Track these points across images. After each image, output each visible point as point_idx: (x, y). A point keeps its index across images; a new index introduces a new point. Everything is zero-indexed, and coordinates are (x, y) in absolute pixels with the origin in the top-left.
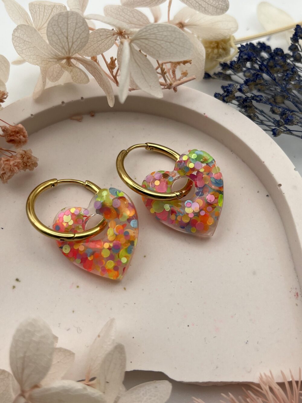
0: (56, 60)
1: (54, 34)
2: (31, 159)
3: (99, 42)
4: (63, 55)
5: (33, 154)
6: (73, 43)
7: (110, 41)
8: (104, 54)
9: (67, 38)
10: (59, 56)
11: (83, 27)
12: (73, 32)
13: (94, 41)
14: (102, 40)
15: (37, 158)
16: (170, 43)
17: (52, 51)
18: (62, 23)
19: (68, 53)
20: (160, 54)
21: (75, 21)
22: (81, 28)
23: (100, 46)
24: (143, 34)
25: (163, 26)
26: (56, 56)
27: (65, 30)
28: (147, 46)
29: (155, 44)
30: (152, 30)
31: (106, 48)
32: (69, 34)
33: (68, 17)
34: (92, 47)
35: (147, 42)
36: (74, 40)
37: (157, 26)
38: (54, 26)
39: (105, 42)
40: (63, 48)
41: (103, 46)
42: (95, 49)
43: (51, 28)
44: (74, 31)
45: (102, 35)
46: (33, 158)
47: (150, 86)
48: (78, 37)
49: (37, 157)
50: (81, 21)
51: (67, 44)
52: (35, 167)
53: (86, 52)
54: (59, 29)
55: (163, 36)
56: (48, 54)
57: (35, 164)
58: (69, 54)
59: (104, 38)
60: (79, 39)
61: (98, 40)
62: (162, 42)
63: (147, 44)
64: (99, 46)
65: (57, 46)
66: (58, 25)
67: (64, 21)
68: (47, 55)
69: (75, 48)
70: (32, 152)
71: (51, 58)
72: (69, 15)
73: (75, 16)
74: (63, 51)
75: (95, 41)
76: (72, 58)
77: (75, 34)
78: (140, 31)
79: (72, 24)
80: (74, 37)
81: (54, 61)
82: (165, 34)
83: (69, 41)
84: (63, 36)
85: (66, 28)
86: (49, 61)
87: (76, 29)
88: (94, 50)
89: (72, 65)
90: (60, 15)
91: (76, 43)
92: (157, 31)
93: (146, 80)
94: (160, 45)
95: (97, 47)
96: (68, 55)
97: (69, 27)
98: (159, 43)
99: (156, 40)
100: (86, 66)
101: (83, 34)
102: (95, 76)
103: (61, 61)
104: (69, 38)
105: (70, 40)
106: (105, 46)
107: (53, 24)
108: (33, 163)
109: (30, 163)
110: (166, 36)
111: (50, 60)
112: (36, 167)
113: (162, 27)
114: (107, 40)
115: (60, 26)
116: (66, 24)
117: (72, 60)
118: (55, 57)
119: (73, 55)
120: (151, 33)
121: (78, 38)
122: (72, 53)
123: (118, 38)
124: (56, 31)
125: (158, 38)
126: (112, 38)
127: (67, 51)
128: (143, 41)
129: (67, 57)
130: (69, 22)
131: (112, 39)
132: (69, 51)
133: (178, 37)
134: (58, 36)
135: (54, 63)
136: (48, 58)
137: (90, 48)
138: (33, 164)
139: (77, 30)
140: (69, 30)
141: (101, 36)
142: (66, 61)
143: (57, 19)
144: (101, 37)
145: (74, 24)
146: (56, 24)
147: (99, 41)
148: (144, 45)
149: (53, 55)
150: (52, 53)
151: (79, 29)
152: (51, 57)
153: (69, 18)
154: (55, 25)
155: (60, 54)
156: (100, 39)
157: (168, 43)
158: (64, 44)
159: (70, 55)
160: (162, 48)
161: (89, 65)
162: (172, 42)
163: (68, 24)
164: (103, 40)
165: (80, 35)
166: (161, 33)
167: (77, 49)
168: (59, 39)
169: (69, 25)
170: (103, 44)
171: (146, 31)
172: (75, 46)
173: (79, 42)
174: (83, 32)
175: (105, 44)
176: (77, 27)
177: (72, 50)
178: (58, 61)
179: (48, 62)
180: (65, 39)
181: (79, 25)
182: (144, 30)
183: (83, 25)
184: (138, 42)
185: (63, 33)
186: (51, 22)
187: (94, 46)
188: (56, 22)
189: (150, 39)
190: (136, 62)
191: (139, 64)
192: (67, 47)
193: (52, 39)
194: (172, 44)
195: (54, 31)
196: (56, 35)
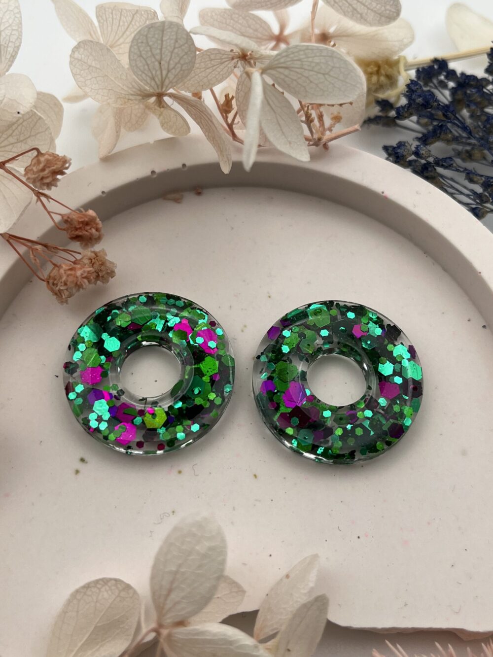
0: (140, 98)
1: (141, 56)
3: (207, 70)
4: (152, 91)
6: (169, 71)
7: (226, 68)
8: (214, 88)
9: (160, 64)
10: (146, 92)
11: (186, 45)
12: (169, 54)
13: (200, 69)
14: (214, 66)
16: (324, 74)
17: (134, 84)
18: (153, 39)
19: (160, 87)
20: (306, 91)
21: (174, 37)
22: (183, 47)
23: (209, 76)
24: (282, 60)
25: (314, 48)
26: (140, 90)
27: (158, 51)
28: (286, 79)
29: (300, 76)
30: (296, 54)
31: (219, 79)
32: (163, 56)
33: (163, 31)
34: (197, 77)
35: (286, 72)
36: (171, 66)
37: (304, 48)
38: (140, 44)
39: (219, 70)
40: (153, 79)
41: (214, 76)
42: (201, 81)
43: (136, 47)
44: (172, 52)
45: (214, 59)
47: (290, 143)
48: (176, 61)
50: (185, 36)
51: (159, 73)
53: (186, 85)
54: (148, 48)
55: (313, 65)
56: (128, 87)
58: (162, 88)
59: (217, 63)
60: (179, 65)
61: (207, 67)
62: (311, 73)
63: (286, 76)
64: (207, 77)
65: (144, 75)
66: (147, 43)
67: (156, 36)
68: (125, 88)
69: (171, 79)
70: (106, 255)
71: (132, 95)
72: (166, 27)
73: (175, 30)
74: (153, 83)
75: (203, 68)
76: (166, 95)
77: (173, 57)
78: (277, 55)
79: (168, 41)
80: (171, 62)
81: (136, 100)
82: (317, 60)
83: (163, 67)
84: (153, 60)
85: (159, 47)
86: (128, 99)
87: (175, 48)
88: (199, 82)
89: (166, 106)
90: (151, 27)
91: (173, 71)
92: (304, 56)
93: (283, 132)
94: (307, 78)
95: (205, 78)
96: (159, 91)
97: (164, 46)
98: (306, 74)
99: (303, 70)
100: (187, 108)
101: (185, 57)
102: (200, 123)
103: (149, 99)
104: (163, 62)
105: (165, 65)
106: (217, 77)
107: (140, 41)
110: (318, 64)
111: (131, 97)
113: (312, 50)
114: (222, 67)
115: (151, 43)
116: (159, 42)
117: (166, 99)
118: (139, 93)
119: (168, 90)
120: (295, 58)
121: (176, 64)
122: (167, 87)
123: (239, 64)
124: (143, 52)
125: (306, 67)
126: (229, 63)
127: (159, 83)
128: (281, 70)
129: (157, 94)
130: (164, 39)
131: (229, 66)
132: (162, 83)
133: (337, 65)
134: (145, 60)
135: (137, 102)
136: (128, 95)
137: (194, 79)
139: (176, 50)
140: (163, 50)
141: (212, 60)
142: (156, 99)
143: (145, 33)
144: (213, 62)
145: (173, 42)
146: (145, 41)
148: (282, 77)
149: (134, 90)
150: (133, 87)
151: (180, 49)
152: (132, 93)
153: (165, 32)
154: (142, 43)
155: (147, 88)
156: (210, 65)
157: (320, 76)
158: (154, 73)
159: (164, 89)
160: (311, 82)
161: (192, 106)
162: (327, 74)
163: (162, 41)
164: (214, 68)
165: (181, 58)
166: (310, 59)
167: (175, 79)
168: (148, 65)
169: (164, 43)
170: (213, 73)
171: (287, 56)
172: (171, 76)
173: (178, 70)
174: (186, 54)
175: (217, 73)
176: (177, 45)
177: (167, 82)
178: (143, 99)
179: (126, 101)
180: (157, 64)
181: (181, 42)
182: (285, 54)
183: (187, 43)
184: (273, 72)
185: (153, 56)
186: (137, 38)
187: (199, 77)
188: (145, 38)
189: (293, 67)
190: (269, 104)
191: (273, 106)
192: (160, 77)
193: (136, 65)
194: (327, 76)
195: (140, 52)
196: (143, 58)
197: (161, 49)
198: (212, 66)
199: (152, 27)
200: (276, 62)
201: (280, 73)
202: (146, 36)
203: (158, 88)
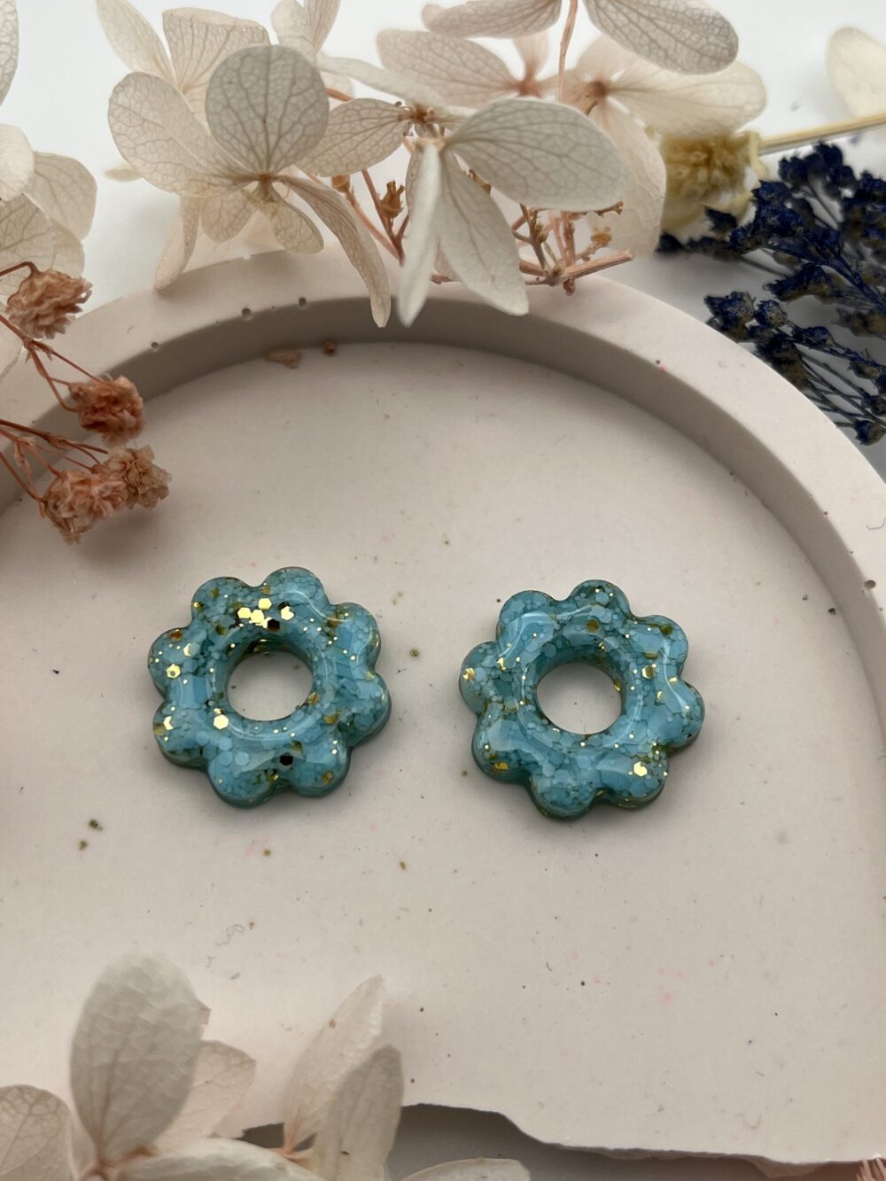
0: (230, 182)
1: (228, 106)
2: (150, 477)
3: (355, 138)
4: (250, 170)
5: (153, 463)
6: (280, 136)
7: (390, 135)
8: (370, 170)
9: (265, 122)
10: (239, 172)
11: (312, 91)
12: (281, 106)
13: (342, 134)
14: (367, 130)
15: (165, 473)
16: (559, 156)
17: (218, 157)
18: (252, 78)
19: (264, 164)
20: (527, 186)
21: (290, 75)
22: (306, 94)
23: (358, 149)
24: (484, 127)
26: (229, 168)
27: (261, 99)
28: (491, 161)
29: (515, 157)
30: (510, 117)
31: (378, 154)
32: (270, 109)
33: (268, 63)
34: (336, 149)
35: (492, 149)
36: (285, 128)
37: (525, 105)
38: (226, 86)
39: (375, 137)
40: (252, 148)
41: (368, 147)
42: (344, 156)
43: (219, 90)
44: (286, 103)
45: (368, 118)
46: (155, 474)
47: (493, 279)
48: (296, 119)
49: (168, 471)
50: (308, 75)
51: (262, 138)
52: (159, 499)
53: (316, 161)
54: (242, 94)
55: (541, 137)
56: (208, 161)
57: (161, 491)
58: (268, 165)
59: (373, 125)
60: (299, 127)
61: (355, 131)
62: (537, 153)
63: (492, 157)
64: (355, 149)
65: (234, 141)
66: (241, 84)
67: (257, 72)
68: (205, 165)
69: (285, 150)
70: (152, 456)
71: (215, 176)
72: (273, 57)
73: (290, 62)
74: (252, 157)
75: (346, 133)
76: (276, 179)
77: (288, 111)
78: (475, 117)
79: (279, 81)
80: (285, 120)
81: (222, 185)
82: (547, 129)
83: (270, 129)
84: (252, 115)
85: (262, 92)
86: (209, 184)
87: (291, 95)
88: (340, 158)
89: (276, 198)
90: (246, 55)
91: (289, 137)
92: (523, 122)
93: (481, 260)
94: (529, 160)
95: (351, 150)
96: (264, 171)
97: (271, 91)
98: (528, 154)
99: (522, 147)
100: (317, 203)
101: (310, 111)
102: (339, 234)
103: (245, 186)
104: (269, 120)
105: (273, 125)
106: (375, 149)
107: (225, 79)
108: (156, 487)
109: (147, 488)
110: (549, 136)
111: (214, 180)
112: (162, 498)
113: (538, 110)
114: (381, 133)
115: (247, 85)
116: (262, 83)
117: (277, 186)
118: (227, 173)
119: (279, 171)
120: (509, 125)
121: (295, 123)
122: (277, 164)
123: (412, 130)
124: (233, 101)
125: (526, 141)
126: (393, 128)
127: (262, 156)
128: (482, 145)
129: (261, 176)
130: (272, 77)
131: (395, 131)
132: (269, 157)
133: (584, 141)
134: (237, 114)
135: (224, 190)
136: (208, 175)
137: (330, 152)
138: (153, 490)
139: (294, 100)
140: (271, 98)
141: (362, 119)
142: (257, 188)
143: (236, 66)
144: (364, 123)
145: (287, 83)
146: (235, 80)
147: (356, 134)
148: (484, 157)
149: (220, 168)
150: (218, 162)
151: (301, 98)
152: (216, 172)
153: (272, 66)
154: (230, 83)
155: (240, 164)
156: (359, 128)
157: (552, 158)
158: (253, 137)
159: (272, 169)
160: (537, 169)
161: (324, 201)
162: (567, 156)
163: (267, 82)
164: (369, 133)
165: (304, 112)
166: (535, 128)
167: (292, 152)
168: (242, 124)
169: (272, 85)
170: (366, 142)
171: (493, 120)
172: (285, 146)
173: (297, 135)
174: (312, 106)
175: (373, 143)
176: (295, 91)
177: (277, 156)
178: (235, 184)
179: (206, 186)
180: (258, 122)
181: (301, 85)
182: (488, 116)
183: (312, 86)
184: (468, 148)
185: (252, 107)
186: (220, 73)
187: (340, 148)
188: (234, 74)
189: (504, 141)
190: (456, 205)
191: (465, 210)
192: (264, 145)
193: (221, 123)
194: (565, 160)
195: (228, 99)
196: (233, 110)
197: (266, 96)
198: (363, 129)
199: (248, 55)
200: (472, 130)
201: (479, 149)
202: (238, 71)
203: (261, 166)
